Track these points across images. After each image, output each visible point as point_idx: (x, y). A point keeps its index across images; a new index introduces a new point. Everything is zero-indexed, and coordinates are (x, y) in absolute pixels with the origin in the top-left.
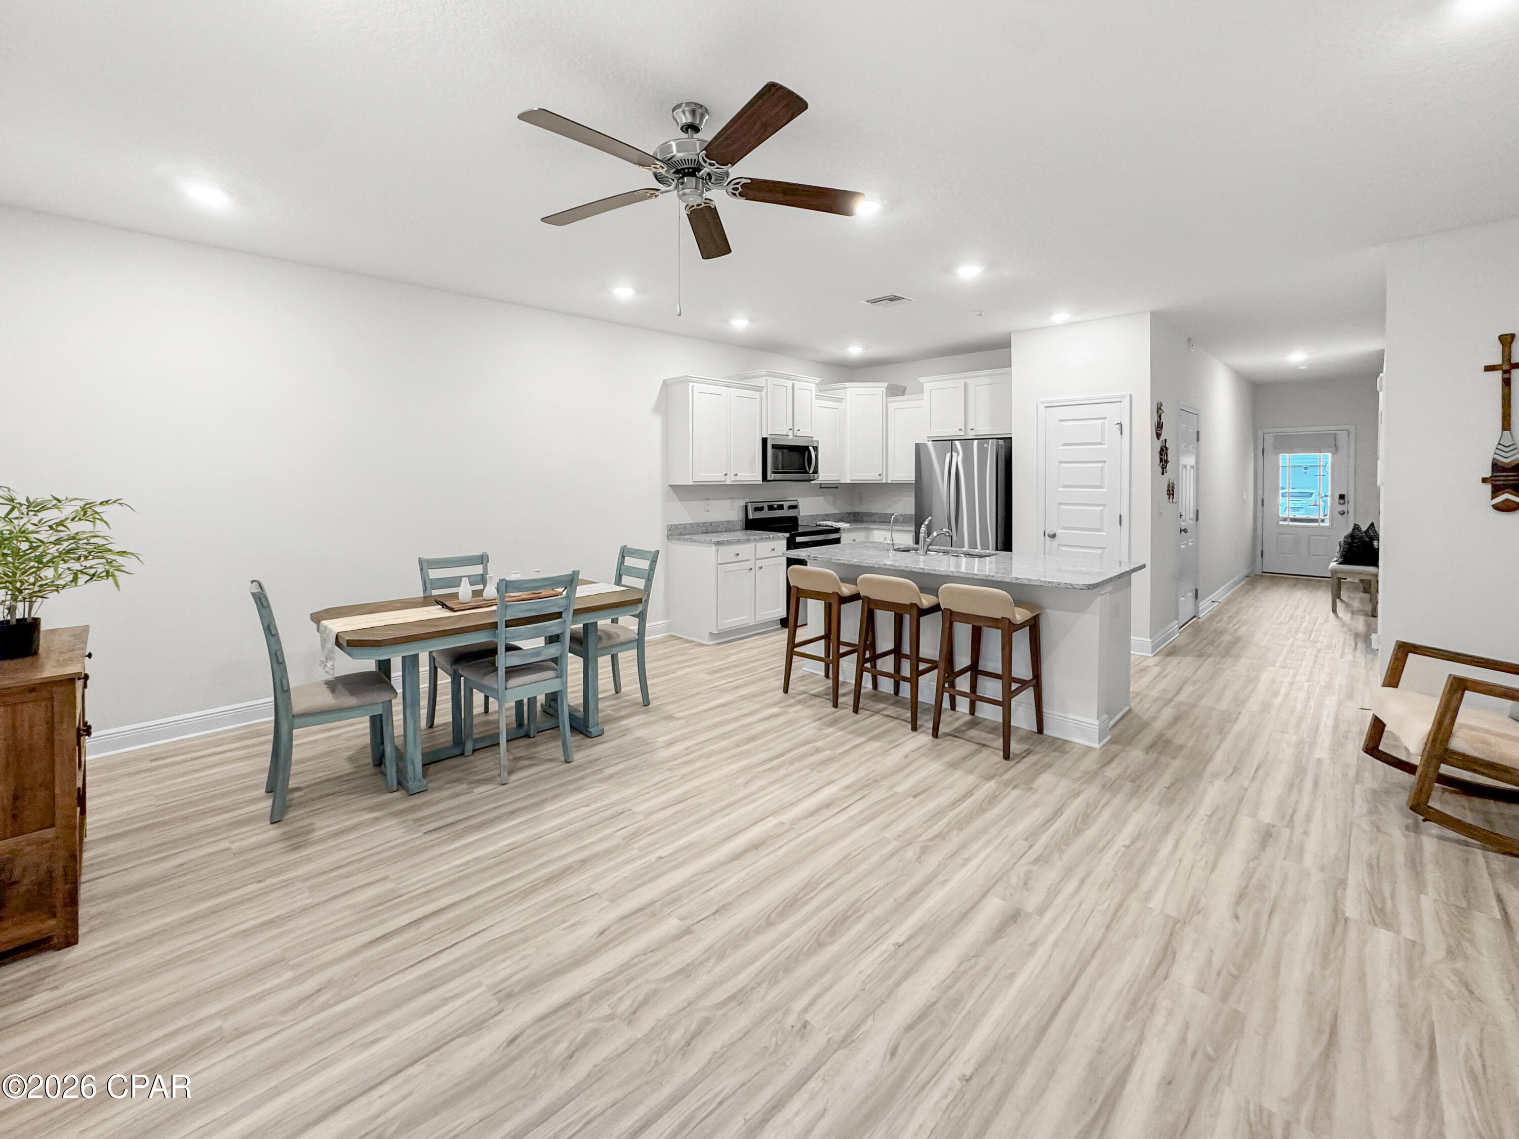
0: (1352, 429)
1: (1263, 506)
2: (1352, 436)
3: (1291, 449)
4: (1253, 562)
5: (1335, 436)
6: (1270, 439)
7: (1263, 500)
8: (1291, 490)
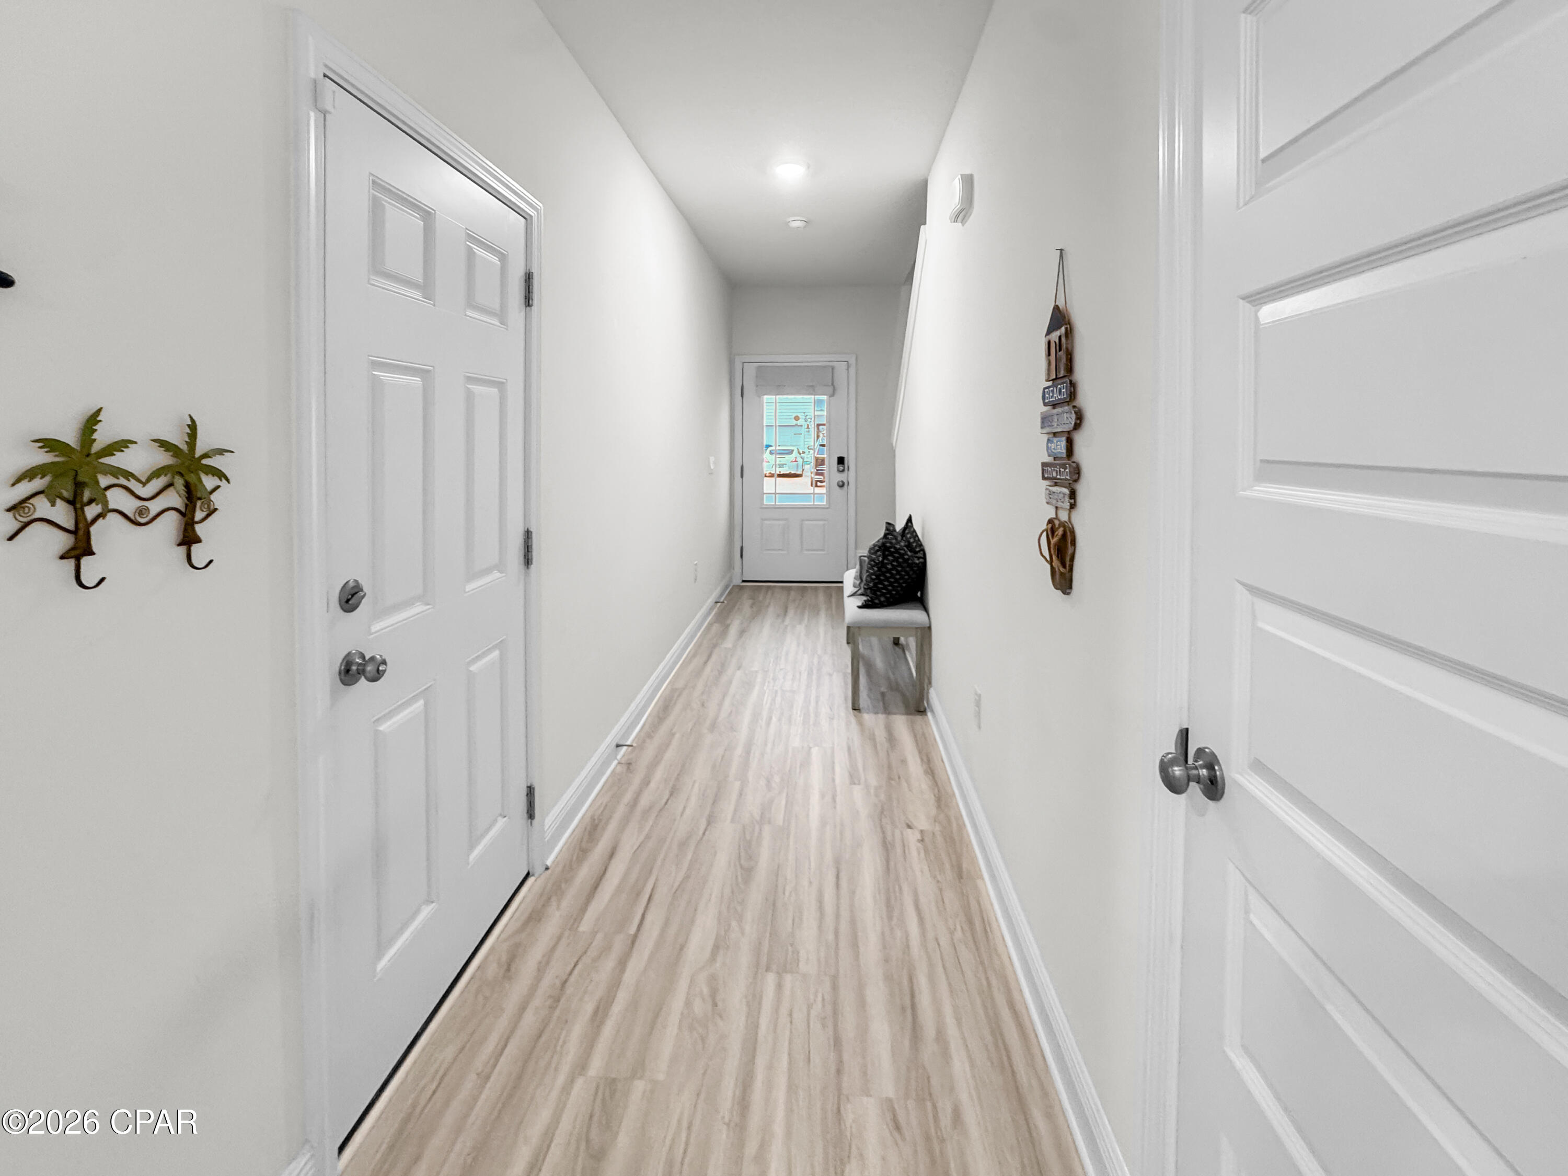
0: (852, 361)
1: (742, 476)
2: (852, 371)
3: (779, 389)
4: (730, 566)
5: (833, 368)
6: (750, 371)
7: (742, 468)
8: (778, 448)
